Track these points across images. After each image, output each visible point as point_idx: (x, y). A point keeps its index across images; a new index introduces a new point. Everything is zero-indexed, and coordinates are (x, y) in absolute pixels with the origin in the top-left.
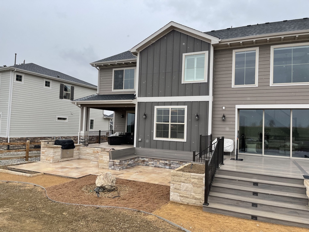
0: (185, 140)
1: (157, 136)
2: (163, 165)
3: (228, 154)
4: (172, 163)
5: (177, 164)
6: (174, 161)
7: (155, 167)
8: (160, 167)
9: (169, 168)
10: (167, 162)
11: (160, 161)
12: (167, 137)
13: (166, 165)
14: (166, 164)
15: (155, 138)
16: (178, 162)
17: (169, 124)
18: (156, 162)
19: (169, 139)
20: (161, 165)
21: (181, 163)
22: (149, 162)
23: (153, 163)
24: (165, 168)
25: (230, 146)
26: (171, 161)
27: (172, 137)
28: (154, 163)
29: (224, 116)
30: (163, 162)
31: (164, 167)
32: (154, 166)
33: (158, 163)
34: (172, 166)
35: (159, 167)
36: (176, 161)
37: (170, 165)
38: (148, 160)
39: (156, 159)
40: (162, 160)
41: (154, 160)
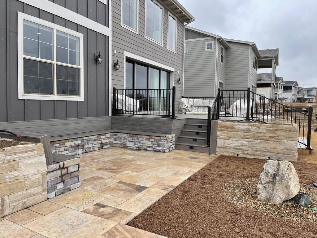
0: (81, 98)
1: (26, 91)
2: (71, 149)
4: (87, 140)
5: (95, 140)
6: (90, 137)
9: (83, 153)
10: (79, 142)
11: (67, 144)
12: (51, 93)
13: (77, 148)
14: (78, 145)
15: (22, 95)
16: (95, 136)
18: (57, 147)
20: (67, 152)
21: (100, 137)
24: (76, 154)
26: (85, 138)
30: (72, 143)
31: (74, 153)
33: (62, 149)
34: (87, 146)
36: (92, 137)
37: (83, 146)
39: (58, 142)
40: (70, 140)
41: (54, 145)
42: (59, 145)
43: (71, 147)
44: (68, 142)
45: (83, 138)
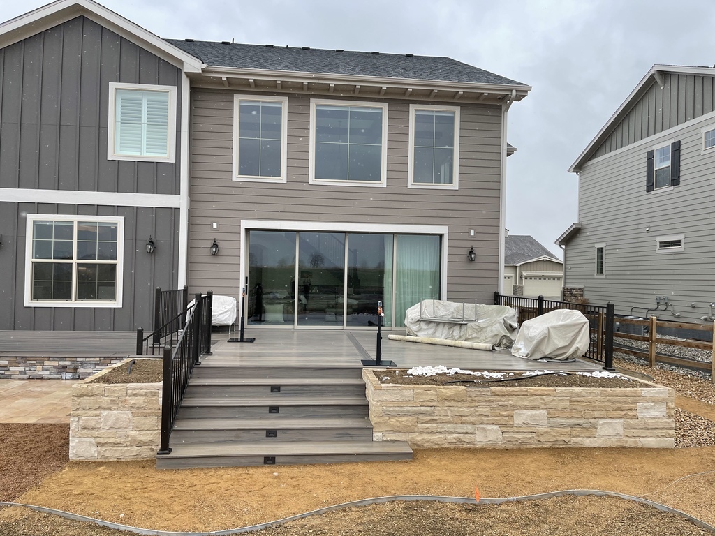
0: (118, 303)
1: (35, 296)
2: (54, 370)
3: (222, 329)
4: (82, 363)
5: (96, 364)
6: (87, 359)
7: (29, 378)
8: (45, 377)
9: (73, 379)
10: (67, 363)
11: (46, 363)
12: (68, 297)
13: (63, 370)
14: (65, 368)
15: (28, 302)
16: (98, 359)
17: (72, 264)
18: (32, 365)
19: (74, 303)
20: (47, 373)
21: (108, 361)
22: (11, 369)
23: (23, 369)
24: (61, 378)
25: (228, 311)
26: (78, 359)
27: (80, 296)
28: (27, 369)
29: (215, 245)
30: (55, 363)
31: (59, 376)
32: (26, 376)
33: (39, 368)
34: (81, 370)
35: (42, 378)
36: (91, 359)
37: (76, 369)
38: (7, 362)
39: (32, 359)
40: (51, 359)
41: (28, 362)
42: (35, 362)
43: (55, 368)
44: (49, 360)
45: (75, 359)
